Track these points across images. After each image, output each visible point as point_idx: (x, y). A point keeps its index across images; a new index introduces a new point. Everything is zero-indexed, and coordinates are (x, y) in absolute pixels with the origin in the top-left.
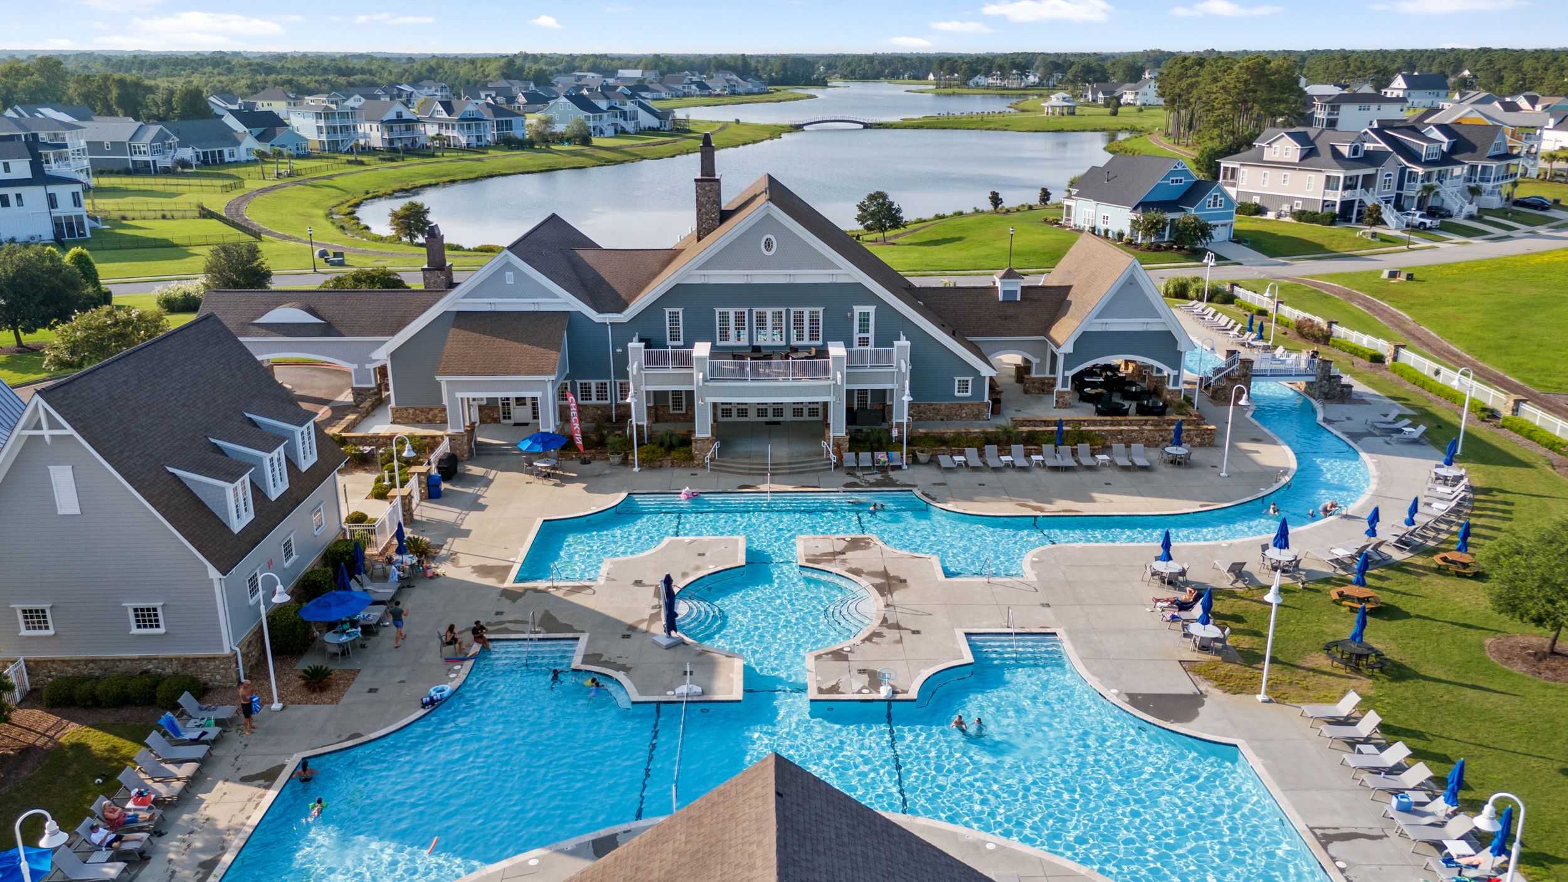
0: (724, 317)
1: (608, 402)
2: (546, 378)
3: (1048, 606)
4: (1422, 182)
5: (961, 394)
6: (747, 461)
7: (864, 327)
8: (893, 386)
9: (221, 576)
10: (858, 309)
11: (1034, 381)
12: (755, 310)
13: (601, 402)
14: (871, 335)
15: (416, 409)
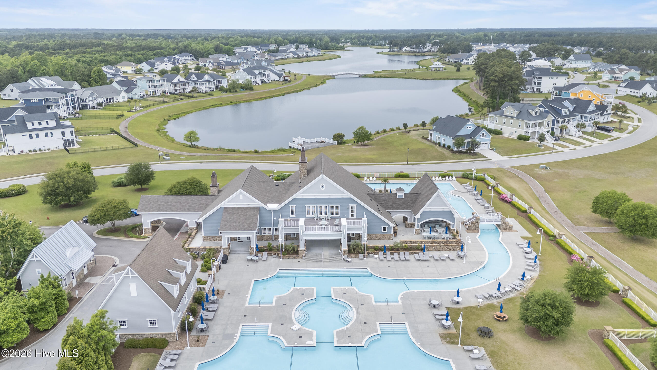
0: (309, 208)
1: (271, 234)
2: (253, 231)
3: (404, 313)
4: (562, 123)
5: (384, 232)
6: (316, 257)
7: (353, 211)
8: (362, 232)
9: (174, 312)
10: (351, 206)
11: (408, 224)
12: (318, 206)
13: (269, 234)
14: (355, 213)
15: (210, 237)
